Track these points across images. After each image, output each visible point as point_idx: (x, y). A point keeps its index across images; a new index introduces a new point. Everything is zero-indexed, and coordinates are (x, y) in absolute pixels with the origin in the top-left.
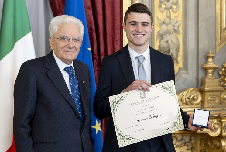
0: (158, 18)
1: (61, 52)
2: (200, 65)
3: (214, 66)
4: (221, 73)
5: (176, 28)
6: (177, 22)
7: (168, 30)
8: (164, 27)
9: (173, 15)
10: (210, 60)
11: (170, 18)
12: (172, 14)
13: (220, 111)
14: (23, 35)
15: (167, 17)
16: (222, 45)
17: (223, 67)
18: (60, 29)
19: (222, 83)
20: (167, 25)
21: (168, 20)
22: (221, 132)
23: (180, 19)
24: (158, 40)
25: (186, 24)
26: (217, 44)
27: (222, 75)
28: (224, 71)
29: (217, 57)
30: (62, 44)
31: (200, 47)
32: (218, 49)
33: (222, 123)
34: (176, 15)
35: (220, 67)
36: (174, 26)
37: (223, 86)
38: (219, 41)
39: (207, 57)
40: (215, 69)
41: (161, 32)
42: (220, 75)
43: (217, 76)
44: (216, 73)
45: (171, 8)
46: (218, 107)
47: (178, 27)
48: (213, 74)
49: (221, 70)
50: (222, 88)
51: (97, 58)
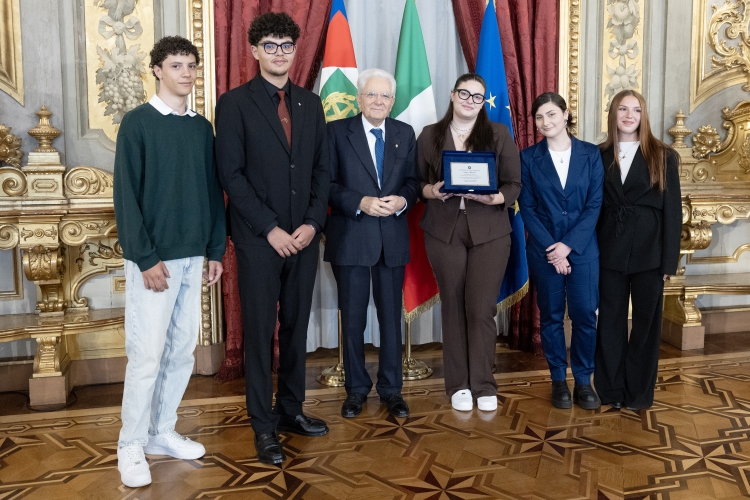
0: (607, 66)
1: (368, 109)
2: (665, 129)
3: (685, 130)
4: (695, 140)
5: (633, 80)
6: (634, 72)
7: (621, 82)
8: (616, 79)
9: (629, 63)
10: (680, 122)
11: (625, 67)
12: (628, 60)
13: (692, 190)
14: (421, 89)
15: (621, 64)
16: (699, 102)
17: (699, 131)
18: (367, 84)
19: (696, 154)
20: (620, 75)
21: (621, 70)
22: (690, 218)
23: (639, 67)
24: (607, 96)
25: (647, 75)
26: (692, 101)
27: (698, 142)
28: (700, 138)
29: (691, 119)
30: (369, 101)
31: (666, 106)
32: (692, 108)
33: (691, 207)
34: (633, 62)
35: (695, 132)
36: (630, 77)
37: (697, 157)
38: (693, 97)
39: (676, 119)
40: (686, 135)
41: (611, 85)
42: (693, 143)
43: (690, 145)
44: (688, 140)
45: (627, 53)
46: (689, 185)
47: (636, 78)
48: (683, 141)
49: (695, 136)
50: (696, 161)
51: (523, 119)
